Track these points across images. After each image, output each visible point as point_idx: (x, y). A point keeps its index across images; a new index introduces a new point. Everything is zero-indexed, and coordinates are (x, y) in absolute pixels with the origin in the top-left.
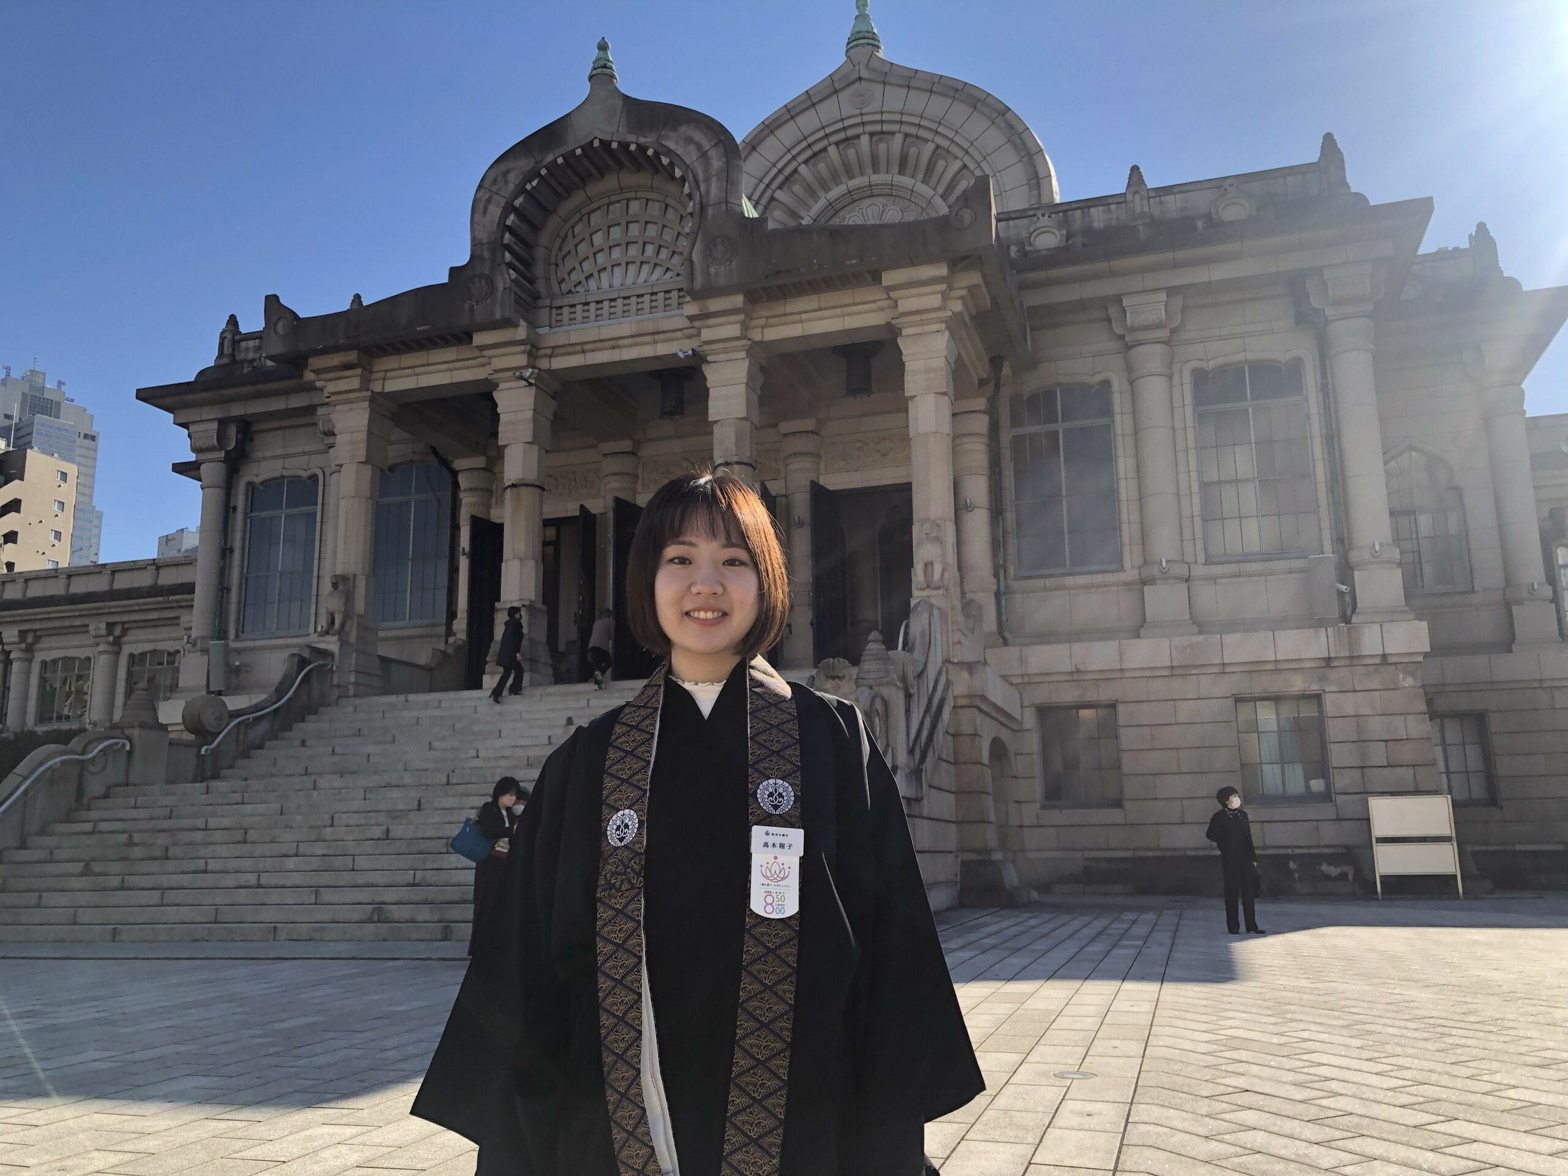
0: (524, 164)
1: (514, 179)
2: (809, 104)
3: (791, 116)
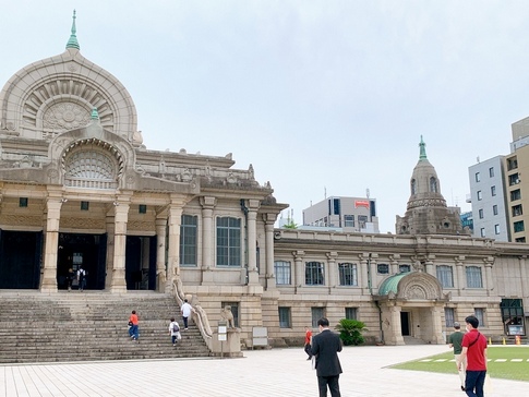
0: (71, 139)
1: (67, 143)
2: (53, 63)
3: (44, 65)
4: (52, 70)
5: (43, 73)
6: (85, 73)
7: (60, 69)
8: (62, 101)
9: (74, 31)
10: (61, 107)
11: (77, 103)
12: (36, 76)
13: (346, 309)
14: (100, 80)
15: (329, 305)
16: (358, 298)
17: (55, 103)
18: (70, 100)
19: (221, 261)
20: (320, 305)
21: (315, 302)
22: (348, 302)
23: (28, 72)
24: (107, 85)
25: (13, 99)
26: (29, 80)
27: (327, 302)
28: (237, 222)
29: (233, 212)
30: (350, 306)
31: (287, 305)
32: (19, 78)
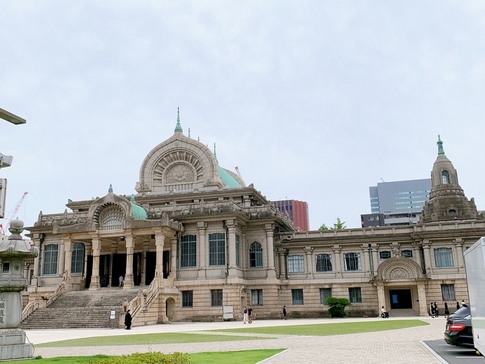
2: (166, 144)
3: (162, 146)
4: (166, 148)
5: (161, 151)
6: (184, 145)
7: (170, 146)
8: (175, 165)
9: (178, 121)
10: (176, 169)
11: (184, 164)
12: (158, 154)
13: (350, 289)
14: (193, 148)
15: (334, 286)
16: (359, 280)
17: (172, 167)
18: (180, 164)
19: (212, 263)
20: (327, 287)
21: (321, 285)
22: (351, 284)
23: (153, 152)
24: (197, 150)
25: (146, 170)
26: (154, 157)
27: (332, 284)
28: (221, 236)
29: (219, 230)
30: (352, 286)
31: (300, 288)
32: (149, 157)
